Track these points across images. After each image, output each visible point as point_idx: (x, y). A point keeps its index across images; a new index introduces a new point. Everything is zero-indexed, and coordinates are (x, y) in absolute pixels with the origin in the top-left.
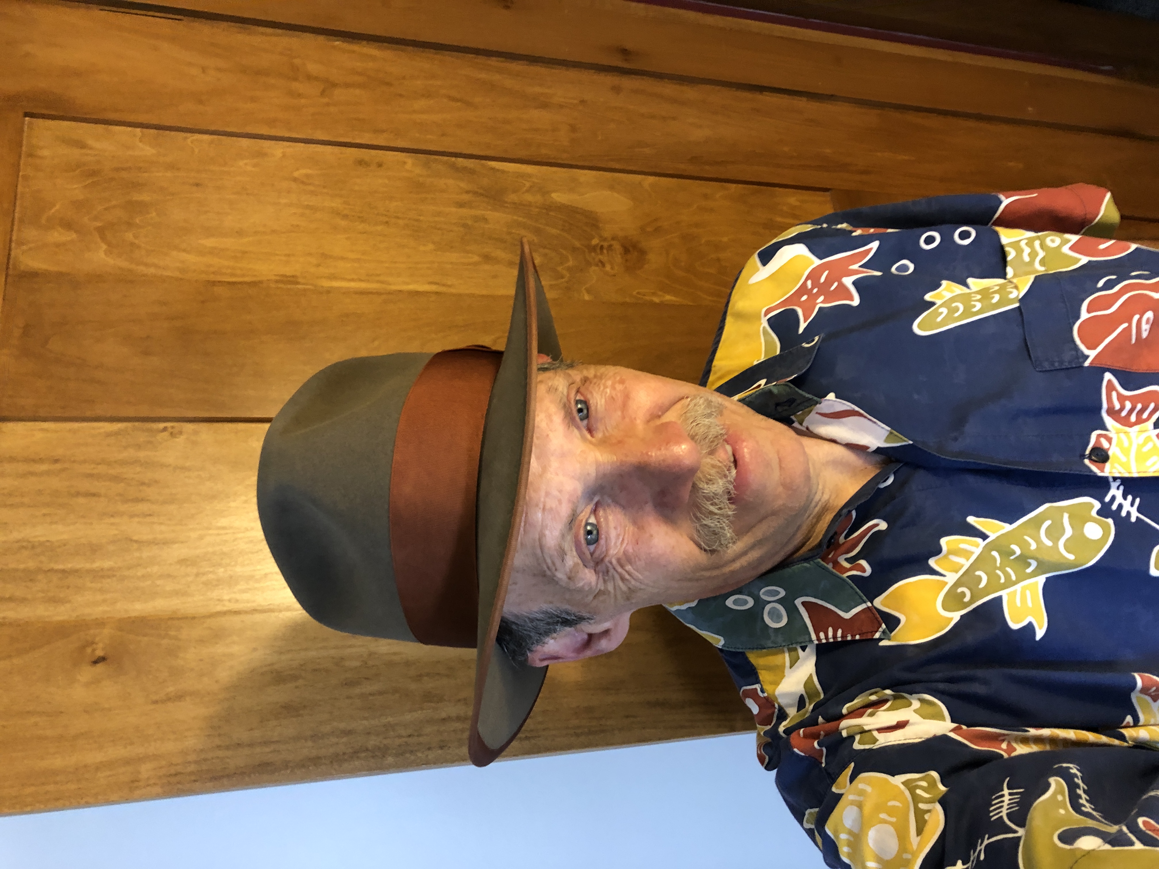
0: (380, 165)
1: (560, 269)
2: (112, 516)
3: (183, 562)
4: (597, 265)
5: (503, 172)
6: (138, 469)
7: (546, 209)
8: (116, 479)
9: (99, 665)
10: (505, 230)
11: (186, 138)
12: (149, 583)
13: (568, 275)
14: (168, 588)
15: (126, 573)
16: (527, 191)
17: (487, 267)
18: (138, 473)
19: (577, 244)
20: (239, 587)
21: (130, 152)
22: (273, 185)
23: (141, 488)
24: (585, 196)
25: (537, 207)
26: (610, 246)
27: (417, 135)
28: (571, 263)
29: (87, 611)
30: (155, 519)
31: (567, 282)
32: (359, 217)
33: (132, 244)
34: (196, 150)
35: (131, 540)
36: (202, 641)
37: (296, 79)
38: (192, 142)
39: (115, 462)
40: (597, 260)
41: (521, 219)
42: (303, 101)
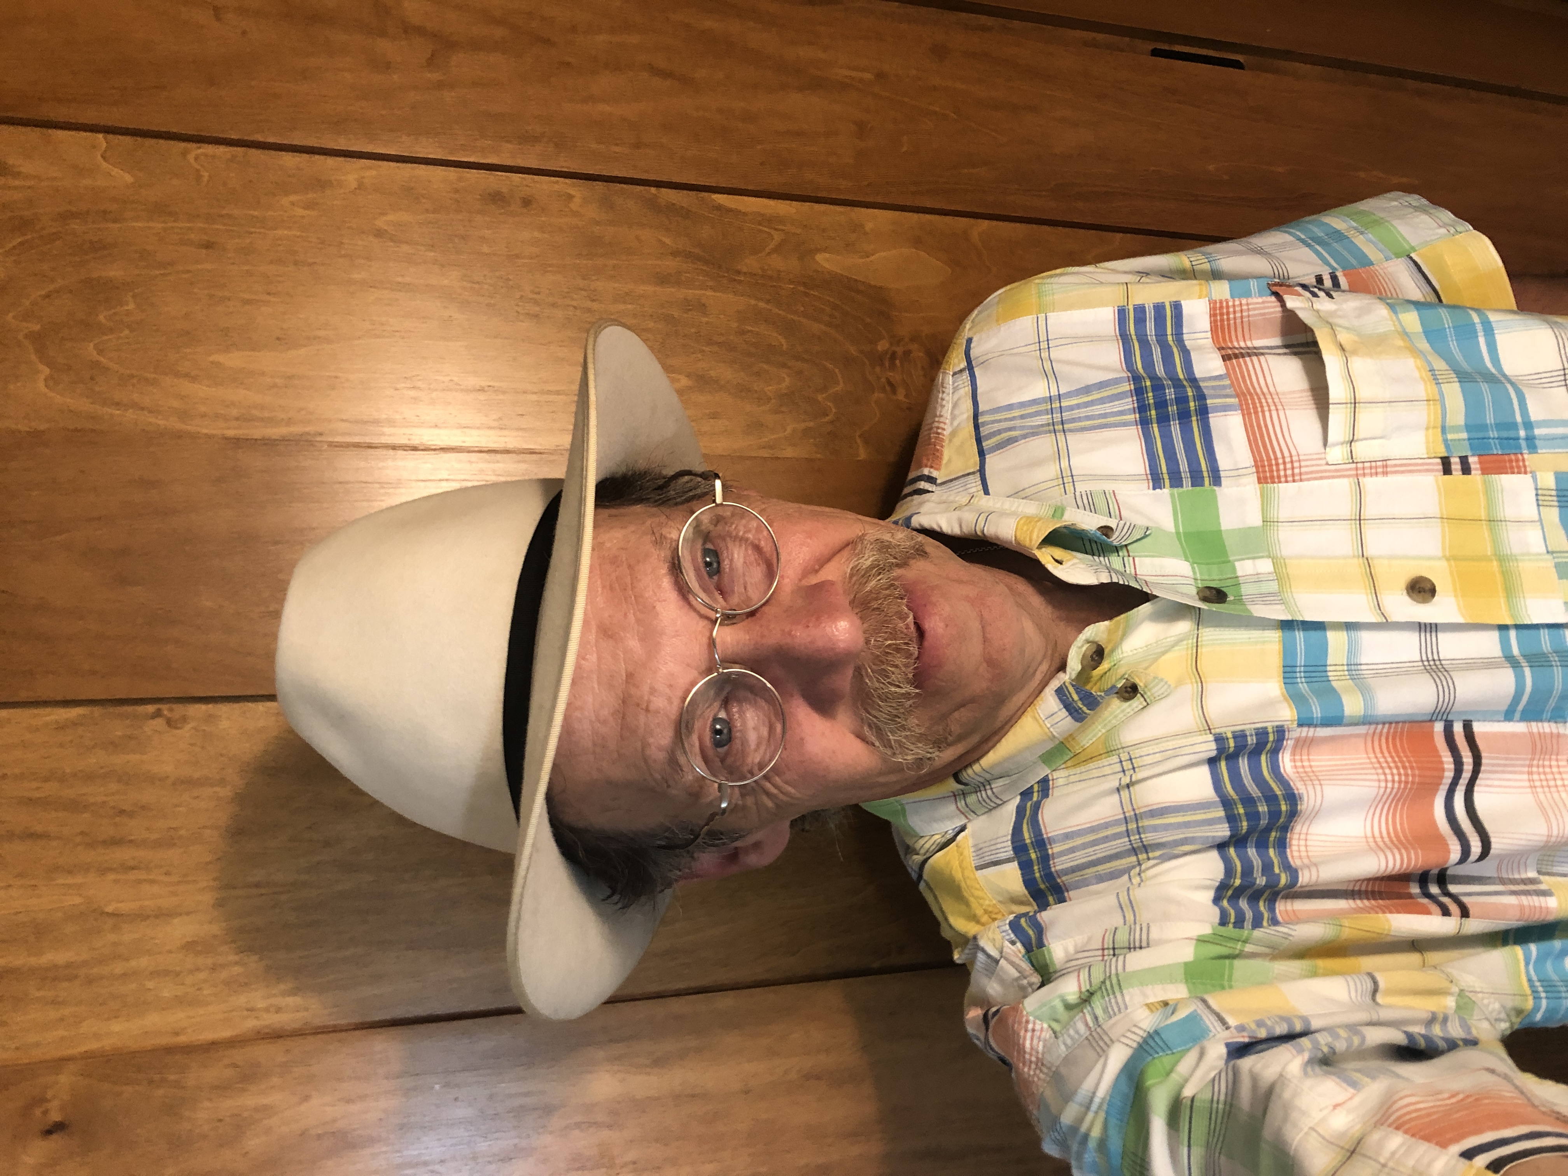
0: (527, 202)
1: (820, 397)
2: (70, 872)
3: (190, 947)
4: (883, 390)
5: (736, 213)
6: (113, 786)
7: (804, 284)
8: (75, 806)
9: (54, 1136)
10: (735, 325)
11: (184, 154)
12: (133, 986)
13: (834, 410)
14: (166, 994)
15: (95, 971)
16: (777, 250)
17: (702, 398)
18: (113, 794)
19: (853, 350)
20: (282, 987)
21: (87, 182)
22: (342, 243)
23: (117, 819)
24: (872, 258)
25: (791, 282)
26: (907, 353)
27: (594, 146)
28: (839, 388)
29: (32, 1038)
30: (143, 875)
31: (832, 422)
32: (488, 305)
33: (95, 365)
34: (206, 174)
35: (103, 913)
36: (222, 1088)
37: (383, 33)
38: (196, 159)
39: (74, 775)
40: (883, 380)
41: (762, 305)
42: (395, 77)
